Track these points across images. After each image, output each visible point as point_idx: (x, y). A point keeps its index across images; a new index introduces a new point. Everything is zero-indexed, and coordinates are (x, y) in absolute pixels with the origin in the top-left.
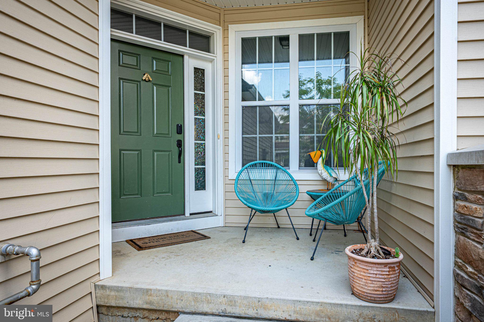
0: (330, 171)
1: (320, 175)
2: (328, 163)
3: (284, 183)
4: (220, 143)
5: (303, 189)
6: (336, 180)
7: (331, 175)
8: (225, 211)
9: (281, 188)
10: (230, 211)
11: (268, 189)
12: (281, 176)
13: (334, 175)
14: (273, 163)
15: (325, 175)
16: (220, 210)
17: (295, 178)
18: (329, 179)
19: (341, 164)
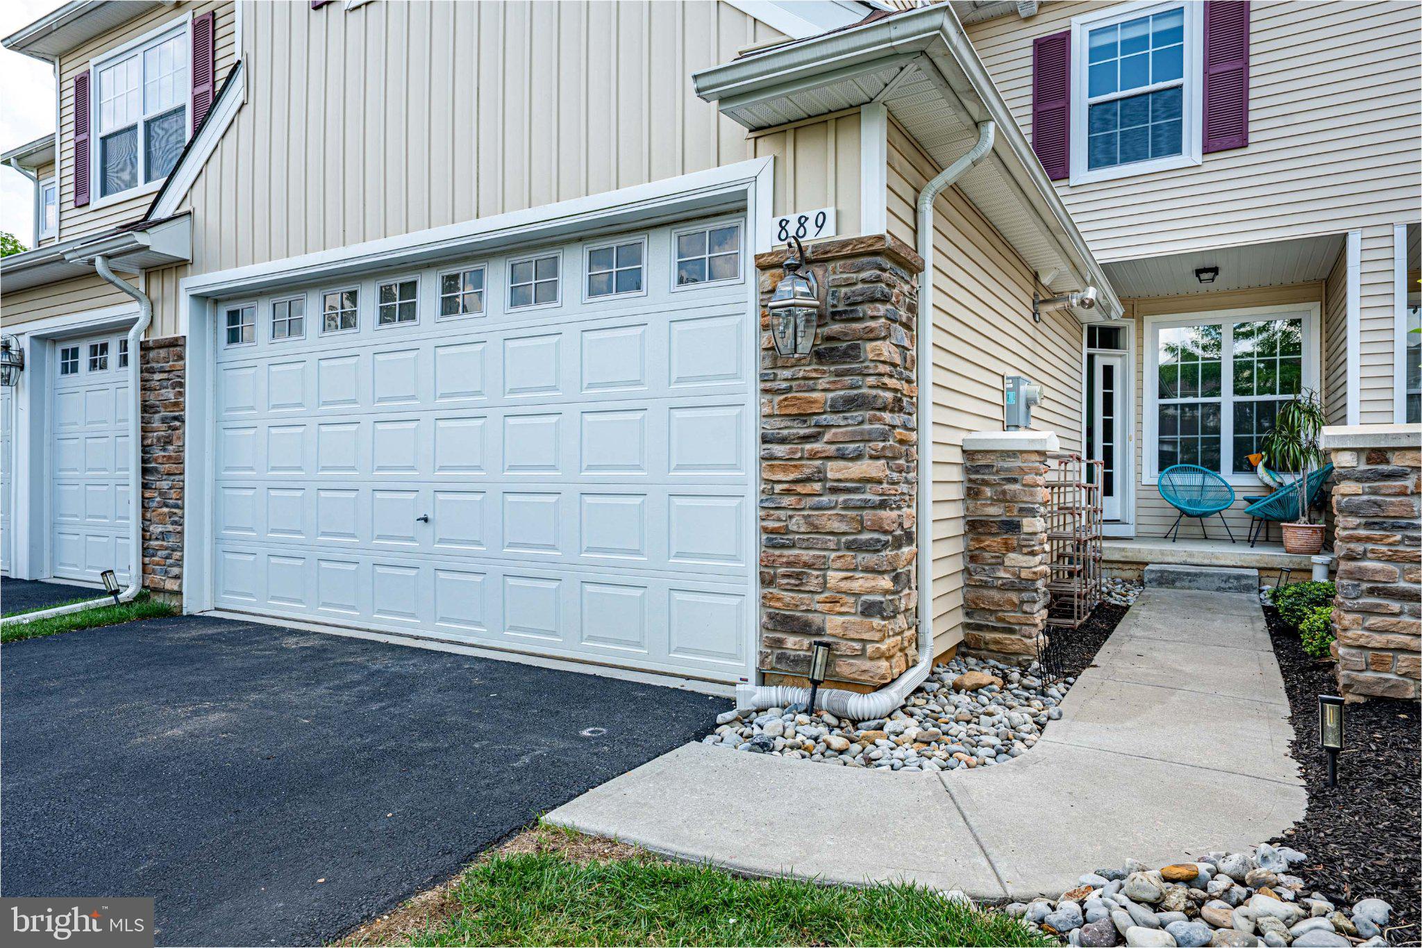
0: (1274, 475)
1: (1261, 480)
2: (1267, 466)
3: (1213, 489)
4: (1132, 445)
5: (1239, 496)
6: (1281, 485)
7: (1274, 480)
8: (1136, 520)
9: (1211, 495)
10: (1142, 520)
11: (1195, 496)
12: (1210, 481)
13: (1278, 480)
14: (1199, 467)
15: (1267, 479)
16: (1131, 518)
17: (1230, 484)
18: (1272, 483)
19: (1284, 469)
